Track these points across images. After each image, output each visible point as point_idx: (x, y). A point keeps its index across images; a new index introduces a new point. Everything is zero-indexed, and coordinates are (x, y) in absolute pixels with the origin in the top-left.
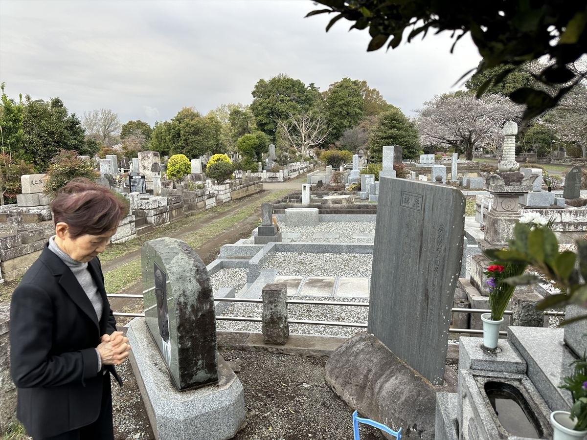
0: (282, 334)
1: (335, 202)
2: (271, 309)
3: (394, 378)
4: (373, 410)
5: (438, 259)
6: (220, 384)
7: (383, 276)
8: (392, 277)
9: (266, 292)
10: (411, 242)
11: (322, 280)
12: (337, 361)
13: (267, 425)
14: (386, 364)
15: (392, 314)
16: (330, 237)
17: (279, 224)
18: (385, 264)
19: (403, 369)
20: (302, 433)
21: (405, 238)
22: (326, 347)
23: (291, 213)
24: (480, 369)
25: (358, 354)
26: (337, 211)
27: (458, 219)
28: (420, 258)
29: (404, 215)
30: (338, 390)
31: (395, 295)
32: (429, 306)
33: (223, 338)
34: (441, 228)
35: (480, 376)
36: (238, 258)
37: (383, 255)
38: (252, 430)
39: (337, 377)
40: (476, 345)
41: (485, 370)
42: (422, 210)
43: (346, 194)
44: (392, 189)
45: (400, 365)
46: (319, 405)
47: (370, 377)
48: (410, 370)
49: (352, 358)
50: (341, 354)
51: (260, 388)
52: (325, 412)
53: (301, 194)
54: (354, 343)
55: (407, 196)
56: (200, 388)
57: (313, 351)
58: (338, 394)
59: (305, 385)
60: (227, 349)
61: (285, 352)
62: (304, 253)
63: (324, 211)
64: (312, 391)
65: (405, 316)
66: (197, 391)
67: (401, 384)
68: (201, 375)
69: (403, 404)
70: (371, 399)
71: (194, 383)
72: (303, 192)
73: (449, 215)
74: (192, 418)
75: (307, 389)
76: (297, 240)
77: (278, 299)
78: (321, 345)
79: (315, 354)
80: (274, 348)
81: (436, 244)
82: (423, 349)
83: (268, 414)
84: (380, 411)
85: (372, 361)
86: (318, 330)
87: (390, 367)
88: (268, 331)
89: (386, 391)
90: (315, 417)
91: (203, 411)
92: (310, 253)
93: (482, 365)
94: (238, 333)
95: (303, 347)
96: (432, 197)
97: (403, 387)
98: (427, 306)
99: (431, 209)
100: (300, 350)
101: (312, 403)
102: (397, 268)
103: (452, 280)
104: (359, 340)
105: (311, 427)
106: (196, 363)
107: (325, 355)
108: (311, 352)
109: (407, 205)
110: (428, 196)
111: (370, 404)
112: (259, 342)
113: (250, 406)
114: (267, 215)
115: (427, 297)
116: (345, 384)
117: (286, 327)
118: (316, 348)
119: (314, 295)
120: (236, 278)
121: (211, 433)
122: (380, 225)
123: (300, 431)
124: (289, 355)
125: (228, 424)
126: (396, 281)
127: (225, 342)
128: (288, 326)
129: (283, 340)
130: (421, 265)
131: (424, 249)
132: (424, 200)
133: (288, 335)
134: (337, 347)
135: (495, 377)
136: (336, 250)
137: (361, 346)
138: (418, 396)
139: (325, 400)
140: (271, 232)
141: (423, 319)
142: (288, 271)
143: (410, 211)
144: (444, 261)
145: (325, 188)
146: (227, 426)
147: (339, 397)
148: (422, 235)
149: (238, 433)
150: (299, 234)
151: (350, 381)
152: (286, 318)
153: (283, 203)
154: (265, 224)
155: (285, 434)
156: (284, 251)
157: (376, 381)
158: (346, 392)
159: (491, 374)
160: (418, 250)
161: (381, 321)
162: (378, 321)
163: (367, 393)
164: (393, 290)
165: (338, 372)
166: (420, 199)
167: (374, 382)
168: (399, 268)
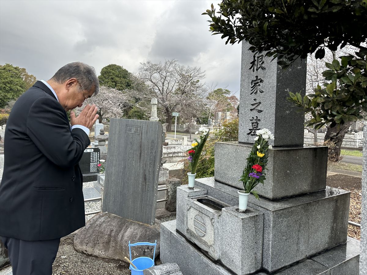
3: (129, 229)
4: (118, 252)
5: (151, 158)
7: (114, 175)
8: (121, 174)
10: (134, 152)
14: (122, 224)
15: (122, 195)
18: (115, 168)
19: (133, 223)
21: (130, 150)
24: (191, 196)
25: (101, 225)
28: (140, 159)
29: (128, 138)
30: (90, 250)
31: (124, 183)
32: (147, 184)
34: (153, 142)
37: (114, 162)
39: (87, 244)
40: (185, 188)
44: (120, 124)
45: (130, 222)
46: (79, 263)
47: (113, 234)
48: (136, 223)
54: (96, 220)
55: (130, 127)
58: (90, 254)
59: (63, 257)
64: (70, 258)
65: (131, 194)
67: (134, 230)
70: (115, 247)
73: (156, 135)
75: (66, 259)
81: (150, 151)
85: (112, 225)
87: (124, 224)
89: (127, 237)
90: (81, 270)
93: (192, 194)
96: (146, 127)
97: (137, 231)
98: (146, 184)
99: (146, 133)
101: (74, 264)
103: (158, 167)
104: (99, 218)
109: (130, 132)
110: (144, 127)
111: (115, 250)
116: (94, 245)
122: (111, 145)
126: (124, 176)
130: (141, 163)
131: (142, 154)
132: (141, 128)
137: (102, 219)
138: (146, 232)
139: (82, 260)
141: (143, 192)
143: (132, 135)
148: (141, 147)
151: (98, 242)
157: (118, 234)
158: (96, 250)
160: (139, 155)
161: (113, 202)
162: (111, 202)
163: (112, 244)
164: (122, 181)
165: (87, 240)
166: (139, 129)
167: (117, 236)
168: (126, 167)
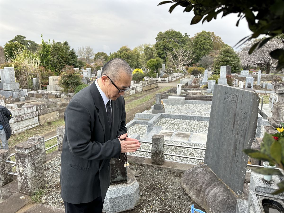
0: (161, 160)
1: (194, 94)
2: (156, 147)
3: (216, 188)
4: (204, 203)
5: (243, 129)
6: (128, 182)
7: (213, 135)
8: (218, 137)
9: (154, 139)
10: (229, 119)
11: (184, 133)
12: (188, 176)
13: (150, 205)
14: (212, 181)
15: (217, 156)
16: (190, 112)
17: (164, 104)
18: (215, 130)
19: (221, 184)
20: (167, 211)
21: (226, 117)
22: (183, 168)
23: (171, 99)
24: (260, 191)
25: (198, 174)
26: (195, 98)
27: (255, 108)
28: (233, 128)
29: (226, 105)
30: (187, 191)
31: (219, 146)
33: (133, 159)
34: (245, 113)
35: (260, 195)
36: (143, 119)
37: (214, 125)
38: (142, 206)
39: (187, 185)
40: (259, 178)
41: (263, 192)
42: (236, 103)
43: (200, 90)
44: (221, 91)
45: (219, 182)
46: (177, 197)
47: (204, 186)
48: (225, 185)
49: (195, 176)
50: (190, 173)
51: (148, 186)
52: (179, 201)
53: (176, 89)
54: (197, 168)
55: (228, 95)
56: (118, 184)
57: (176, 169)
58: (187, 193)
59: (171, 187)
60: (134, 164)
61: (162, 169)
62: (175, 119)
63: (188, 98)
64: (174, 190)
65: (224, 157)
66: (117, 185)
67: (219, 192)
68: (119, 178)
69: (219, 202)
70: (203, 197)
71: (116, 181)
72: (177, 88)
73: (250, 106)
74: (114, 198)
75: (171, 189)
76: (173, 112)
77: (159, 142)
78: (180, 167)
79: (177, 171)
80: (157, 166)
81: (242, 122)
82: (232, 175)
83: (151, 199)
84: (207, 205)
85: (205, 178)
86: (180, 159)
87: (214, 182)
88: (154, 158)
89: (211, 195)
90: (174, 203)
91: (119, 195)
92: (179, 120)
93: (262, 190)
94: (140, 157)
95: (171, 167)
96: (242, 96)
97: (220, 194)
98: (236, 153)
99: (241, 103)
100: (170, 168)
101: (173, 196)
102: (221, 132)
103: (250, 141)
104: (199, 167)
105: (172, 208)
106: (117, 172)
107: (182, 172)
108: (175, 170)
109: (228, 100)
110: (239, 96)
111: (203, 200)
112: (150, 163)
113: (142, 194)
114: (158, 100)
115: (236, 148)
116: (191, 188)
117: (163, 157)
118: (178, 168)
119: (179, 141)
120: (142, 129)
121: (123, 206)
122: (213, 109)
123: (166, 209)
124: (164, 170)
125: (131, 202)
126: (220, 139)
127: (133, 161)
128: (164, 156)
129: (161, 163)
130: (233, 131)
131: (236, 123)
132: (237, 98)
133: (164, 161)
134: (188, 169)
135: (269, 197)
136: (192, 118)
137: (200, 170)
138: (228, 199)
139: (180, 195)
140: (160, 108)
141: (233, 160)
142: (167, 128)
143: (229, 103)
144: (246, 131)
145: (189, 87)
146: (130, 203)
147: (187, 195)
148: (235, 116)
149: (135, 207)
150: (174, 109)
151: (193, 187)
152: (163, 152)
153: (167, 94)
154: (157, 104)
155: (158, 210)
156: (166, 118)
157: (206, 189)
158: (191, 192)
159: (266, 195)
160: (233, 124)
161: (211, 159)
162: (210, 158)
163: (202, 194)
164: (218, 143)
165: (187, 182)
166: (235, 97)
167: (205, 189)
168: (222, 132)
